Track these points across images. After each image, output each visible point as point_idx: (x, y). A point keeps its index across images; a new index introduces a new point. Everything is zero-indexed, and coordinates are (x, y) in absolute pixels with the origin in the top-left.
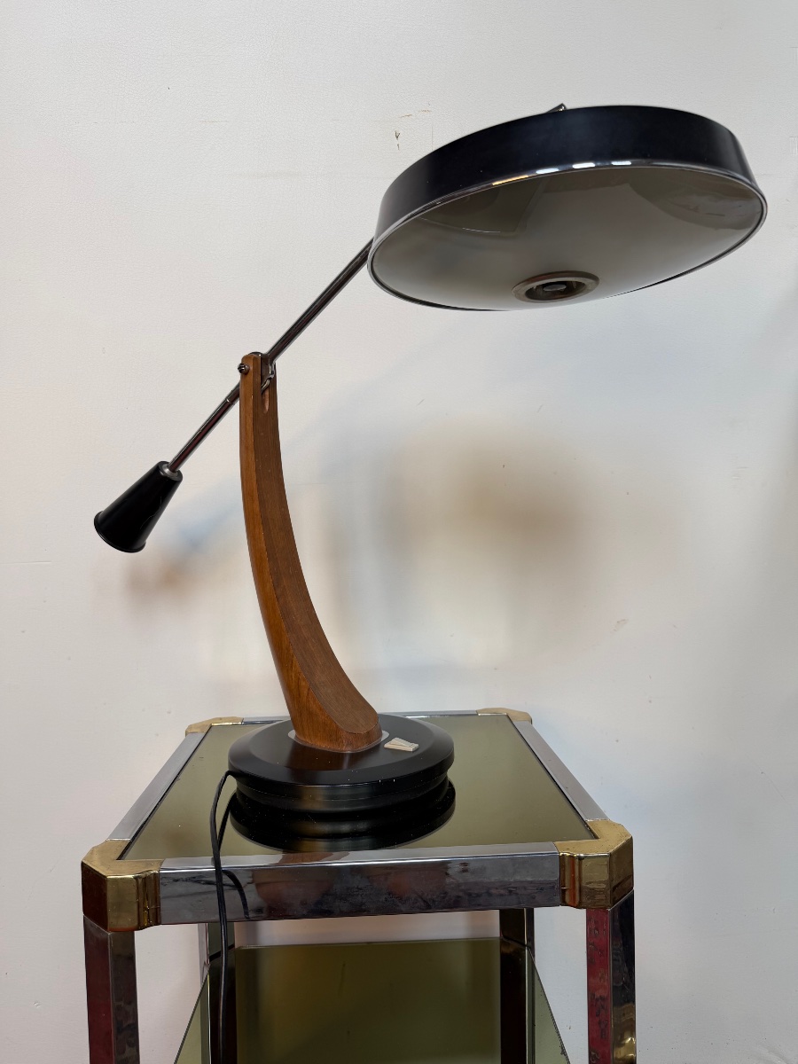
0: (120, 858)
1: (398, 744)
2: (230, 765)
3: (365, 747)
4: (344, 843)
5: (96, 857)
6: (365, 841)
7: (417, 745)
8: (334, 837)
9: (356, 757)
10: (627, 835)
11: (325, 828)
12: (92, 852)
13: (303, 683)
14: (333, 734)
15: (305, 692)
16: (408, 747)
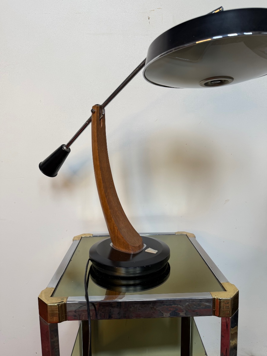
0: (52, 296)
1: (150, 250)
2: (90, 257)
3: (138, 251)
4: (132, 288)
5: (43, 295)
6: (138, 288)
7: (157, 251)
8: (127, 286)
9: (134, 255)
10: (237, 290)
11: (124, 282)
12: (42, 293)
13: (116, 228)
14: (127, 246)
15: (117, 231)
16: (154, 252)
